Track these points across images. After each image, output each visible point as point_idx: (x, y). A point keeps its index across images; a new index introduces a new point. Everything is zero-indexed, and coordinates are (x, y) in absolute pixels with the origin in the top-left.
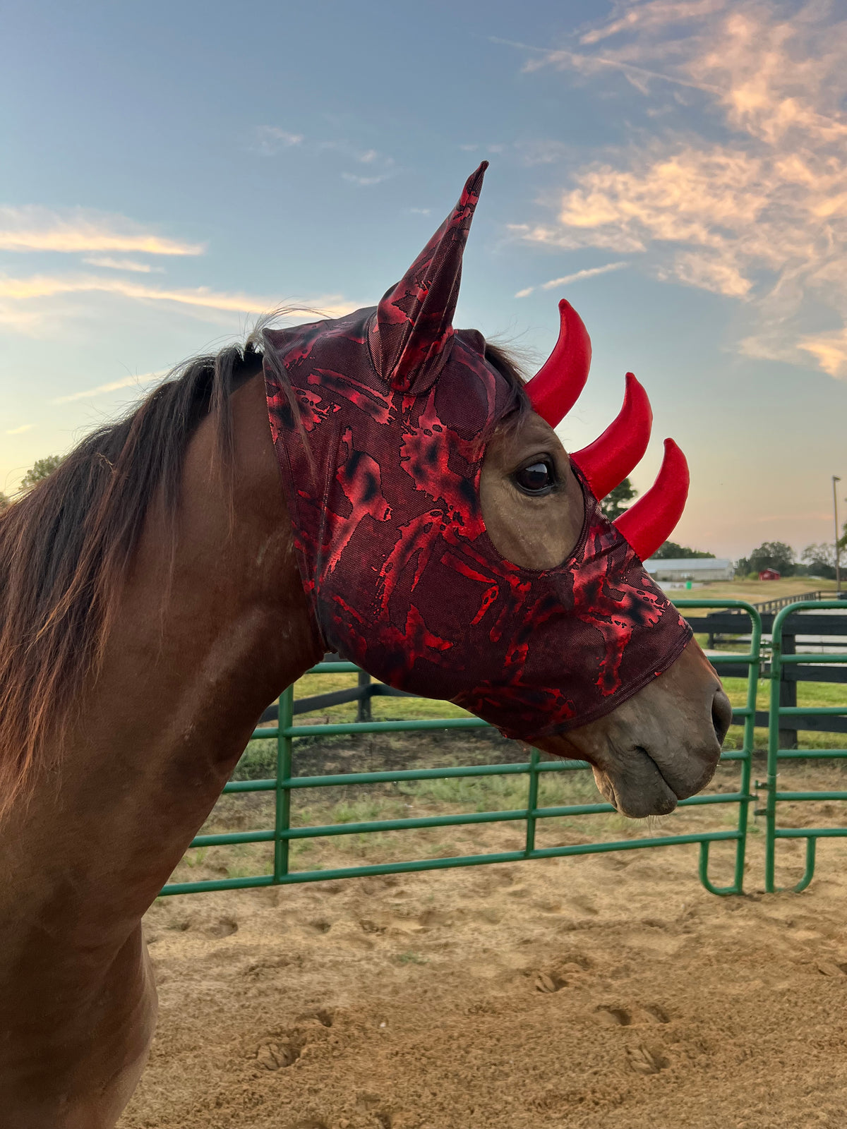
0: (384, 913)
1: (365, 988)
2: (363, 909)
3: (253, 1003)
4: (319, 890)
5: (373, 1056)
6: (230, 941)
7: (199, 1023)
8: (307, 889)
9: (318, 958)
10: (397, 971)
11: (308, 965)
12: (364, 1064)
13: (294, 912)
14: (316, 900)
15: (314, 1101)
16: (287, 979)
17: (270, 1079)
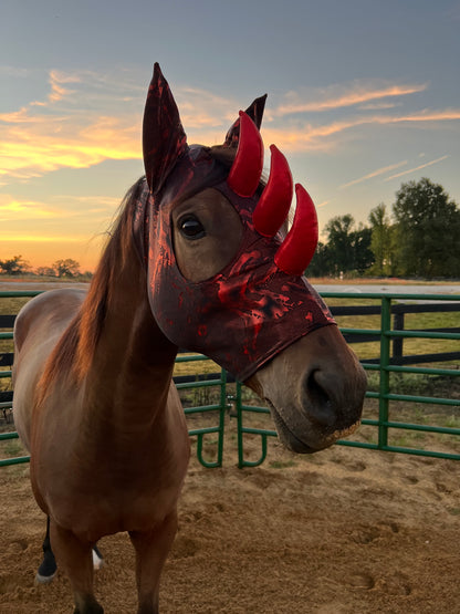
0: (454, 483)
1: (426, 520)
2: (441, 478)
3: (358, 507)
4: (419, 461)
5: (416, 555)
6: (358, 474)
7: (328, 509)
8: (411, 459)
9: (403, 496)
10: (449, 517)
11: (396, 498)
12: (407, 558)
13: (399, 469)
14: (416, 466)
15: (371, 565)
16: (382, 502)
17: (353, 547)
